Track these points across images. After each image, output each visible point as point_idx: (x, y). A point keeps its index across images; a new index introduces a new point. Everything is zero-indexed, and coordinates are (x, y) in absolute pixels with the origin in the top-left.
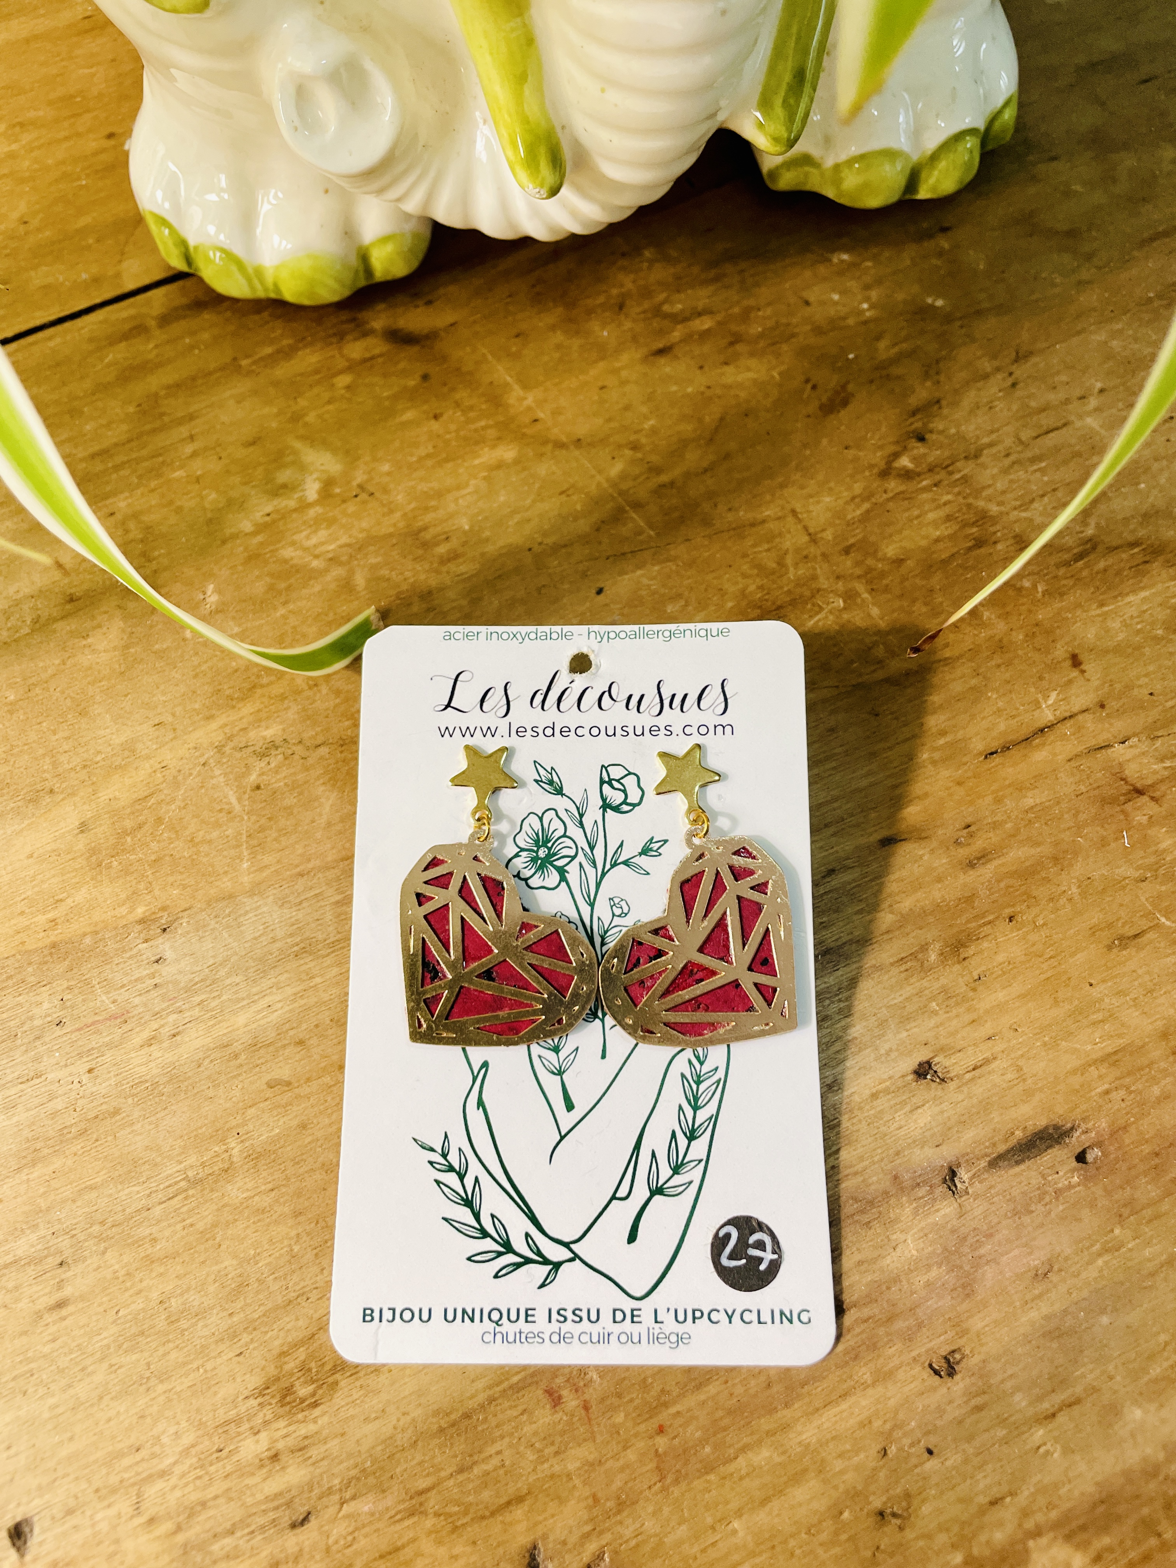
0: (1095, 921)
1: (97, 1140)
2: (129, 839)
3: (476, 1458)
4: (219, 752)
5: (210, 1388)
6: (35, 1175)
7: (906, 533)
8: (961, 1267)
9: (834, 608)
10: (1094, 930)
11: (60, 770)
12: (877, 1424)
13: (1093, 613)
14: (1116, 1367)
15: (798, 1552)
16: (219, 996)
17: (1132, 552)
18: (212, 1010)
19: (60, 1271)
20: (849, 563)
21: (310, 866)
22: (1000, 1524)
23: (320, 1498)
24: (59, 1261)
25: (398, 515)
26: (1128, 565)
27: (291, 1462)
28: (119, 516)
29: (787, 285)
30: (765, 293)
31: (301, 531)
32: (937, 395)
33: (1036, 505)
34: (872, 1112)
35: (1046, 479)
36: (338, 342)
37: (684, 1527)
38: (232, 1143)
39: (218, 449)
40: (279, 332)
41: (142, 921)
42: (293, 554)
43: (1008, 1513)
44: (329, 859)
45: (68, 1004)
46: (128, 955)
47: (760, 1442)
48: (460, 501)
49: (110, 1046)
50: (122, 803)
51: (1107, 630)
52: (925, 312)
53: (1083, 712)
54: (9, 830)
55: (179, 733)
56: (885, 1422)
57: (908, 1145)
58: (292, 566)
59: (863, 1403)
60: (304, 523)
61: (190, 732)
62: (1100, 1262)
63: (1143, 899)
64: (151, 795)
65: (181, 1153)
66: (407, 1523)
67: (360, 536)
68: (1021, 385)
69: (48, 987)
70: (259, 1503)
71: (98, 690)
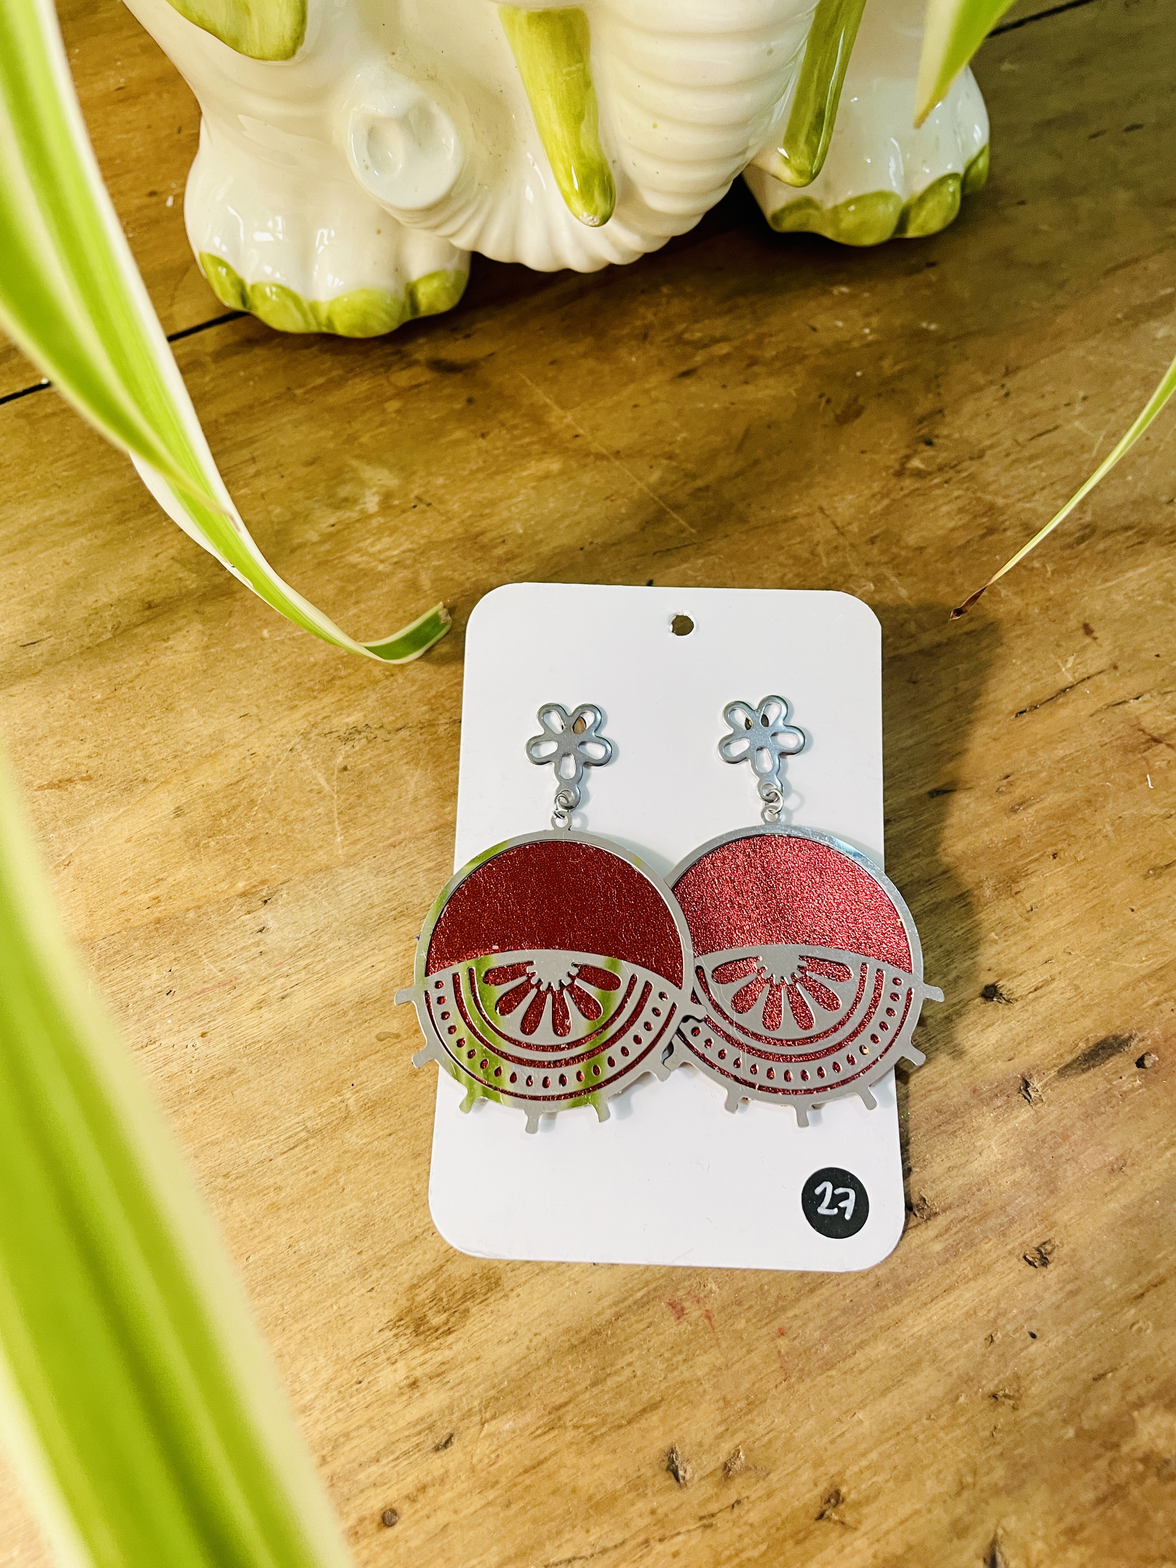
0: (1130, 854)
1: (215, 1099)
2: (224, 821)
3: (608, 1371)
4: (305, 738)
5: (345, 1323)
7: (923, 524)
8: (1044, 1167)
9: (865, 591)
10: (1130, 863)
11: (152, 760)
12: (981, 1313)
13: (1099, 588)
15: (921, 1437)
16: (324, 960)
17: (1127, 534)
18: (317, 973)
20: (875, 551)
21: (401, 837)
22: (1105, 1398)
23: (461, 1420)
26: (1125, 546)
27: (429, 1388)
29: (795, 314)
30: (775, 321)
31: (365, 540)
32: (939, 405)
33: (1037, 497)
35: (1044, 474)
36: (386, 372)
37: (812, 1422)
38: (348, 1094)
39: (280, 469)
40: (328, 364)
41: (243, 895)
42: (360, 560)
43: (1111, 1386)
44: (418, 830)
46: (232, 926)
47: (875, 1337)
48: (513, 508)
49: (221, 1010)
50: (214, 788)
51: (1113, 602)
52: (921, 335)
53: (1100, 673)
54: (106, 818)
55: (265, 723)
56: (989, 1311)
57: (983, 1062)
58: (361, 570)
59: (968, 1295)
60: (368, 531)
61: (275, 722)
62: (1168, 1154)
63: (1170, 832)
64: (244, 779)
65: (299, 1106)
66: (547, 1437)
67: (422, 542)
68: (1013, 395)
69: (156, 960)
70: (402, 1429)
71: (183, 688)
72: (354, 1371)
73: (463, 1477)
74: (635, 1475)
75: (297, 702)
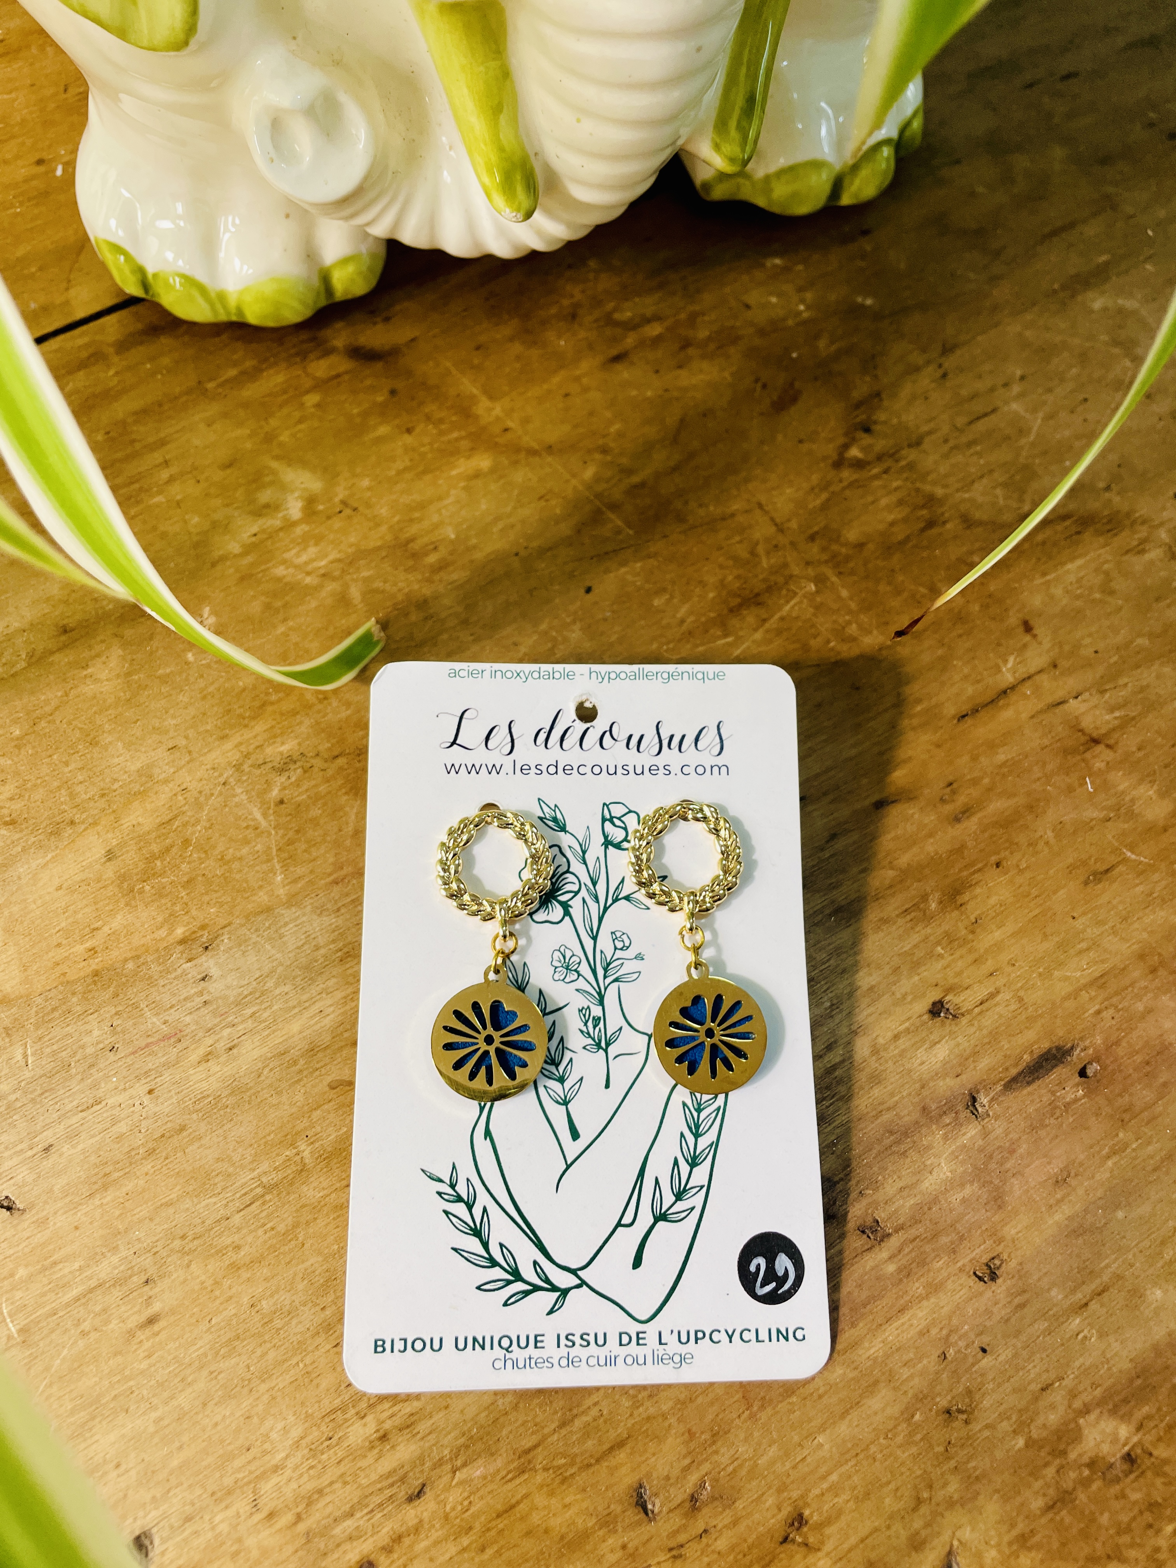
0: (1070, 860)
1: (167, 1158)
2: (158, 863)
3: (575, 1411)
4: (237, 770)
5: (311, 1381)
6: (109, 1198)
7: (863, 518)
8: (991, 1182)
9: (806, 592)
10: (1071, 869)
11: (78, 800)
12: (934, 1331)
13: (1038, 582)
14: (1134, 1255)
15: (879, 1456)
16: (270, 1007)
17: (1066, 524)
19: (147, 1288)
20: (816, 550)
22: (1052, 1407)
23: (432, 1471)
24: (144, 1279)
25: (384, 528)
27: (400, 1439)
29: (727, 290)
30: (708, 298)
31: (290, 550)
32: (877, 388)
33: (976, 485)
34: (896, 1052)
35: (982, 462)
36: (302, 362)
37: (774, 1448)
38: (302, 1146)
39: (195, 473)
40: (240, 354)
41: (182, 942)
42: (285, 573)
43: (1057, 1396)
45: (119, 1029)
46: (173, 976)
48: (443, 511)
49: (167, 1065)
50: (146, 828)
51: (1052, 597)
52: (857, 311)
53: (1039, 672)
54: (34, 865)
55: (195, 755)
56: (941, 1329)
57: (931, 1079)
58: (286, 584)
59: (920, 1314)
60: (292, 541)
61: (205, 754)
62: (1110, 1163)
63: (1110, 837)
64: (175, 817)
65: (252, 1162)
66: (518, 1481)
67: (350, 550)
68: (950, 376)
69: (96, 1015)
70: (374, 1482)
71: (105, 720)
73: (437, 1526)
74: (605, 1512)
75: (227, 731)
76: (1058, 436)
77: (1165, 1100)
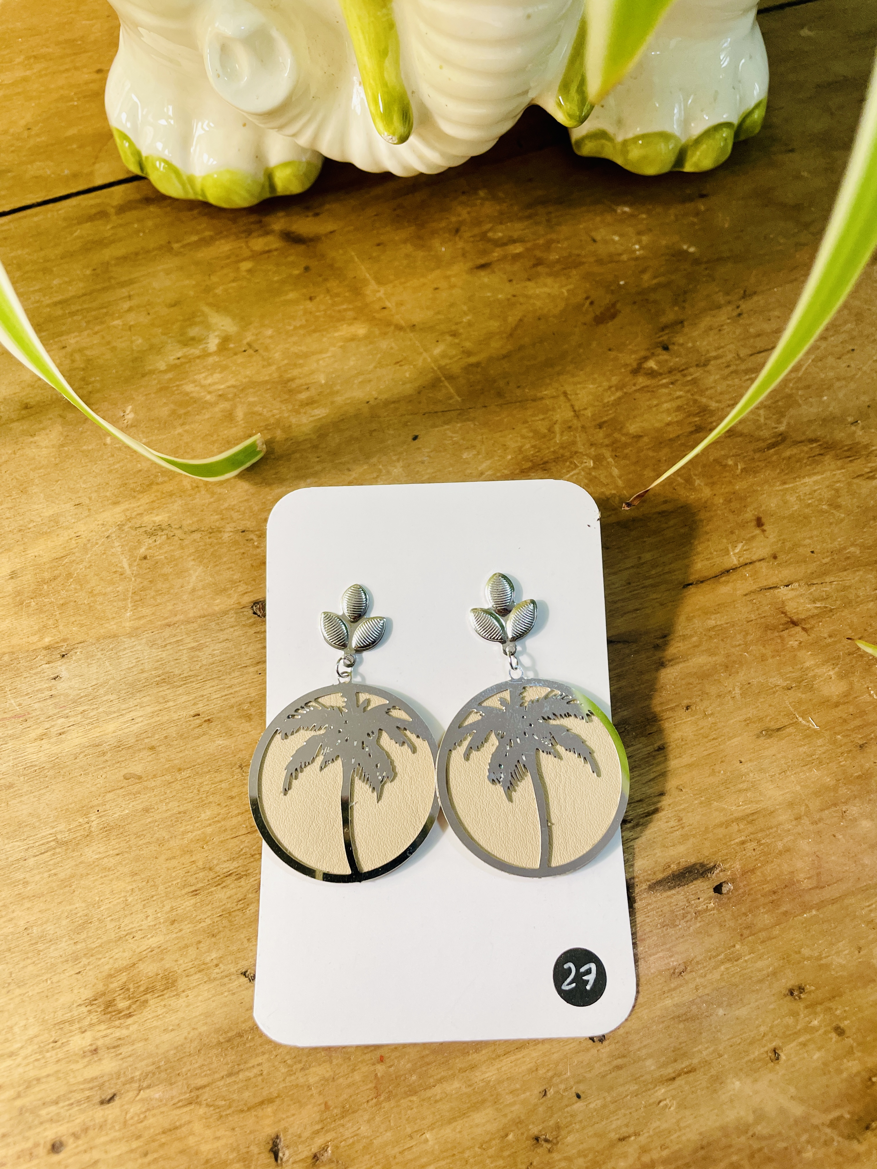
0: (749, 715)
2: (45, 587)
3: (242, 1067)
4: (119, 529)
5: (53, 995)
7: (645, 416)
9: (586, 467)
10: (748, 722)
12: (541, 1072)
13: (777, 488)
14: (725, 1048)
15: (472, 1160)
16: (97, 708)
17: (811, 446)
20: (601, 434)
21: (176, 619)
22: (625, 1156)
23: (124, 1085)
25: (274, 368)
26: (807, 456)
27: (106, 1056)
28: (69, 349)
29: (581, 226)
30: (565, 230)
31: (201, 373)
32: (682, 317)
36: (246, 237)
37: (389, 1134)
38: (93, 817)
39: (148, 307)
40: (204, 225)
41: (47, 648)
42: (193, 389)
43: (631, 1148)
44: (191, 615)
46: (34, 672)
47: (453, 1076)
48: (321, 362)
49: (12, 737)
50: (44, 560)
51: (786, 502)
52: (682, 255)
53: (760, 560)
55: (92, 512)
56: (548, 1070)
58: (191, 398)
59: (534, 1054)
60: (204, 367)
61: (100, 513)
62: (722, 968)
63: (788, 702)
64: (67, 555)
65: (53, 822)
66: (185, 1109)
67: (244, 380)
68: (745, 315)
70: (79, 1083)
71: (37, 475)
72: (53, 1033)
73: (117, 1128)
74: (245, 1150)
75: (120, 499)
76: (823, 376)
77: (782, 926)
